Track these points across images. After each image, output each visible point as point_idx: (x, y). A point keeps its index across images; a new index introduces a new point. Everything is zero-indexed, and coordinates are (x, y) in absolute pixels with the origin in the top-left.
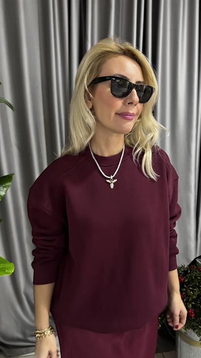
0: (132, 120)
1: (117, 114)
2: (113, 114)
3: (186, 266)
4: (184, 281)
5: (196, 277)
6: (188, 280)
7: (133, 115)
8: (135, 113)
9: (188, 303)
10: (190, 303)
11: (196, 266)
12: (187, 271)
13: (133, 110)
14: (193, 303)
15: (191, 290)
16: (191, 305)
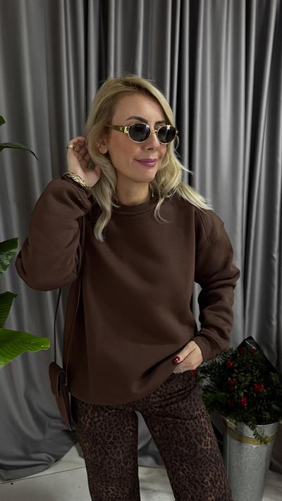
0: (153, 166)
1: (136, 160)
2: (131, 161)
3: (234, 349)
4: (233, 365)
5: (247, 360)
6: (239, 364)
7: (155, 160)
8: (157, 158)
9: (240, 391)
10: (242, 390)
11: (247, 348)
12: (236, 354)
13: (154, 156)
14: (245, 391)
15: (242, 376)
16: (242, 393)
